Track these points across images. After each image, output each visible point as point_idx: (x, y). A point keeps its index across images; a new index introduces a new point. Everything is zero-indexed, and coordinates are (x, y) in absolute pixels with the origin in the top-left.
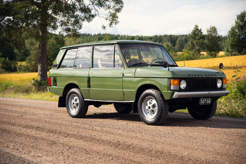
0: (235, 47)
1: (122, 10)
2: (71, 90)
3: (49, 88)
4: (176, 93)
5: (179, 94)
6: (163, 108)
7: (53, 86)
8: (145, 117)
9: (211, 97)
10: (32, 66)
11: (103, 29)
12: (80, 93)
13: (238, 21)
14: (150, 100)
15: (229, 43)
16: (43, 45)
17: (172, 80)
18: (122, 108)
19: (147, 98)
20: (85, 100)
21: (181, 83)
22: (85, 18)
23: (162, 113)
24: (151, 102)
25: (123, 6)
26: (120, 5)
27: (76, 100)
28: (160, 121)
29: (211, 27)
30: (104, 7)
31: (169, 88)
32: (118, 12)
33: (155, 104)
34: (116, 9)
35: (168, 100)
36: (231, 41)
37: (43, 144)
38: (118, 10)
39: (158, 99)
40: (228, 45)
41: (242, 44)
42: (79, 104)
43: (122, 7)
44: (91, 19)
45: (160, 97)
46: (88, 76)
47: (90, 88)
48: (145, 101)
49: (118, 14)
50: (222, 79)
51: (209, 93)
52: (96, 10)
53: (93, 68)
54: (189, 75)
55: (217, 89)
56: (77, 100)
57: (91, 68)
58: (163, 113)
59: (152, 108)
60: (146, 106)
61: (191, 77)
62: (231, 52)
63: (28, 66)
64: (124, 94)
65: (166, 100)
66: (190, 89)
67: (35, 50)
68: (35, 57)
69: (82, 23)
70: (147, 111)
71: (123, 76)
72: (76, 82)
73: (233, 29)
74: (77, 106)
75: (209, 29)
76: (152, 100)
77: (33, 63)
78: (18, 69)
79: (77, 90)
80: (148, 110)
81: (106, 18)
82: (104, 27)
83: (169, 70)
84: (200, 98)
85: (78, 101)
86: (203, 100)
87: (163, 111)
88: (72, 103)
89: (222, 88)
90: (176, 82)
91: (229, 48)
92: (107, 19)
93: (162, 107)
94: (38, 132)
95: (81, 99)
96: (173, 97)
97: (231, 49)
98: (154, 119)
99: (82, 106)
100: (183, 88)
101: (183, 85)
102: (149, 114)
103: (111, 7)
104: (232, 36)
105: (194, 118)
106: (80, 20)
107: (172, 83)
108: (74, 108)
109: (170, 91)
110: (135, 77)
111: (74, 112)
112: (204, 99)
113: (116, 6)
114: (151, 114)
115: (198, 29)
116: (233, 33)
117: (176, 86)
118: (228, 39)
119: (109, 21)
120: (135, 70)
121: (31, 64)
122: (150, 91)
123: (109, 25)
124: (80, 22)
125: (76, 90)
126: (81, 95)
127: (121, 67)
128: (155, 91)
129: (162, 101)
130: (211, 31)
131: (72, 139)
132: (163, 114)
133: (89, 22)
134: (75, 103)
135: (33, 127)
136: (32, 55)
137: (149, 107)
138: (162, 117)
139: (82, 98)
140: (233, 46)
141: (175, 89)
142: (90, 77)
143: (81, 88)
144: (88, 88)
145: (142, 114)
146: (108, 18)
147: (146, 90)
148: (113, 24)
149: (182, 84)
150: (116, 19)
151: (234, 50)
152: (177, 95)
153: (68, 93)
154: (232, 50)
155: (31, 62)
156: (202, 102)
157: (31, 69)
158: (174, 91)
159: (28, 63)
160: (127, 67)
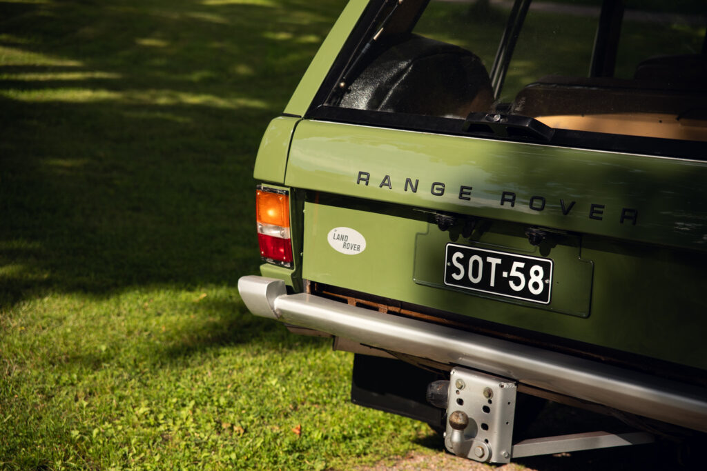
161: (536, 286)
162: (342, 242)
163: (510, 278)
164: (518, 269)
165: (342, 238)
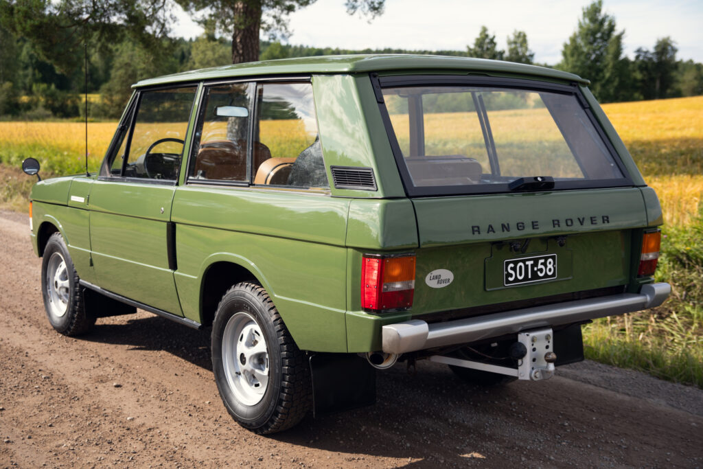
10: (114, 104)
29: (516, 32)
63: (105, 104)
67: (121, 68)
68: (122, 85)
75: (512, 37)
77: (117, 98)
78: (81, 112)
121: (112, 101)
130: (515, 43)
136: (115, 81)
155: (111, 95)
157: (111, 112)
159: (103, 97)
161: (550, 270)
162: (436, 281)
163: (538, 270)
164: (542, 264)
165: (437, 277)
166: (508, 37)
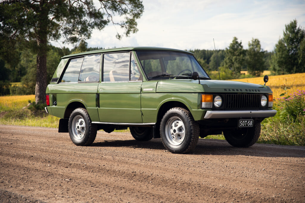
0: (283, 64)
1: (142, 15)
2: (75, 110)
3: (47, 108)
4: (209, 112)
5: (213, 114)
6: (192, 132)
7: (52, 106)
8: (169, 143)
9: (254, 118)
10: (29, 87)
11: (117, 39)
12: (86, 114)
13: (286, 32)
14: (176, 122)
15: (276, 60)
16: (42, 59)
17: (204, 95)
18: (140, 134)
19: (171, 118)
20: (92, 122)
21: (216, 99)
22: (96, 24)
23: (190, 137)
24: (177, 124)
25: (144, 10)
26: (139, 9)
27: (81, 124)
28: (189, 148)
29: (253, 39)
30: (119, 11)
31: (200, 106)
32: (137, 18)
33: (181, 127)
34: (134, 14)
35: (198, 121)
36: (278, 57)
37: (37, 175)
38: (137, 15)
39: (186, 120)
40: (275, 62)
41: (292, 61)
42: (85, 128)
43: (141, 11)
44: (103, 25)
45: (188, 117)
46: (96, 92)
47: (99, 107)
48: (169, 122)
49: (137, 20)
50: (267, 95)
51: (251, 112)
52: (109, 15)
53: (103, 81)
54: (225, 90)
55: (261, 108)
56: (83, 123)
57: (101, 82)
58: (192, 137)
59: (179, 131)
60: (171, 129)
61: (228, 91)
62: (279, 71)
63: (24, 87)
64: (142, 114)
65: (196, 121)
66: (227, 107)
67: (33, 67)
68: (33, 77)
69: (92, 31)
70: (172, 136)
71: (141, 91)
72: (81, 100)
73: (280, 43)
74: (82, 131)
75: (251, 42)
76: (177, 121)
77: (30, 84)
78: (11, 92)
79: (83, 110)
80: (173, 134)
81: (122, 25)
82: (119, 36)
83: (199, 83)
84: (240, 118)
85: (84, 125)
86: (242, 121)
87: (192, 136)
88: (77, 127)
89: (267, 107)
90: (209, 98)
91: (276, 66)
92: (122, 27)
93: (191, 130)
94: (30, 162)
95: (87, 122)
96: (205, 117)
97: (278, 67)
98: (181, 145)
99: (89, 131)
100: (218, 106)
101: (218, 102)
102: (175, 139)
103: (129, 12)
104: (279, 51)
105: (231, 146)
106: (89, 27)
107: (203, 100)
108: (79, 134)
109: (201, 110)
110: (156, 93)
111: (79, 138)
112: (245, 121)
113: (134, 11)
114: (176, 139)
115: (237, 42)
116: (281, 48)
117: (208, 103)
118: (275, 55)
119: (125, 28)
120: (157, 83)
122: (175, 110)
123: (125, 33)
124: (89, 30)
125: (81, 110)
126: (88, 116)
127: (139, 80)
128: (182, 109)
129: (191, 122)
130: (253, 45)
131: (74, 170)
132: (192, 139)
133: (100, 30)
134: (80, 126)
135: (24, 157)
136: (30, 74)
137: (175, 131)
138: (191, 143)
139: (89, 121)
140: (280, 63)
141: (208, 107)
142: (99, 93)
143: (88, 108)
144: (96, 107)
145: (165, 140)
146: (124, 26)
147: (170, 109)
148: (131, 33)
149: (216, 101)
150: (135, 26)
151: (282, 68)
152: (210, 114)
153: (71, 115)
154: (280, 68)
155: (27, 82)
156: (241, 123)
157: (27, 91)
158: (206, 109)
159: (24, 83)
160: (146, 79)
166: (249, 42)
